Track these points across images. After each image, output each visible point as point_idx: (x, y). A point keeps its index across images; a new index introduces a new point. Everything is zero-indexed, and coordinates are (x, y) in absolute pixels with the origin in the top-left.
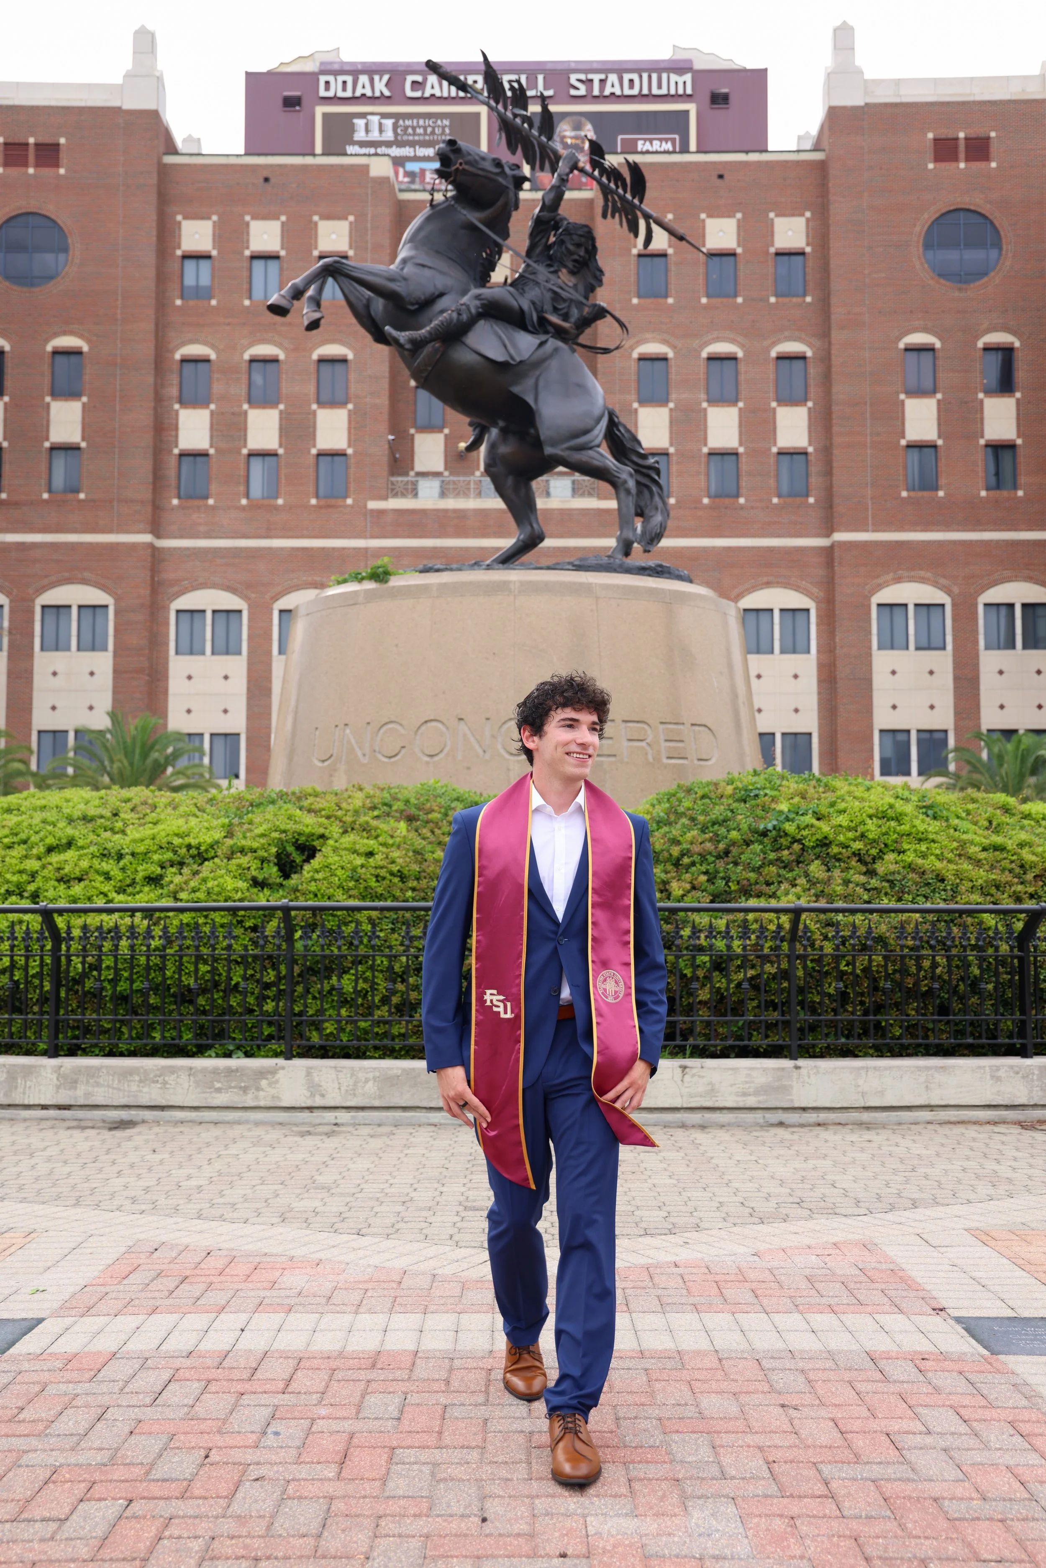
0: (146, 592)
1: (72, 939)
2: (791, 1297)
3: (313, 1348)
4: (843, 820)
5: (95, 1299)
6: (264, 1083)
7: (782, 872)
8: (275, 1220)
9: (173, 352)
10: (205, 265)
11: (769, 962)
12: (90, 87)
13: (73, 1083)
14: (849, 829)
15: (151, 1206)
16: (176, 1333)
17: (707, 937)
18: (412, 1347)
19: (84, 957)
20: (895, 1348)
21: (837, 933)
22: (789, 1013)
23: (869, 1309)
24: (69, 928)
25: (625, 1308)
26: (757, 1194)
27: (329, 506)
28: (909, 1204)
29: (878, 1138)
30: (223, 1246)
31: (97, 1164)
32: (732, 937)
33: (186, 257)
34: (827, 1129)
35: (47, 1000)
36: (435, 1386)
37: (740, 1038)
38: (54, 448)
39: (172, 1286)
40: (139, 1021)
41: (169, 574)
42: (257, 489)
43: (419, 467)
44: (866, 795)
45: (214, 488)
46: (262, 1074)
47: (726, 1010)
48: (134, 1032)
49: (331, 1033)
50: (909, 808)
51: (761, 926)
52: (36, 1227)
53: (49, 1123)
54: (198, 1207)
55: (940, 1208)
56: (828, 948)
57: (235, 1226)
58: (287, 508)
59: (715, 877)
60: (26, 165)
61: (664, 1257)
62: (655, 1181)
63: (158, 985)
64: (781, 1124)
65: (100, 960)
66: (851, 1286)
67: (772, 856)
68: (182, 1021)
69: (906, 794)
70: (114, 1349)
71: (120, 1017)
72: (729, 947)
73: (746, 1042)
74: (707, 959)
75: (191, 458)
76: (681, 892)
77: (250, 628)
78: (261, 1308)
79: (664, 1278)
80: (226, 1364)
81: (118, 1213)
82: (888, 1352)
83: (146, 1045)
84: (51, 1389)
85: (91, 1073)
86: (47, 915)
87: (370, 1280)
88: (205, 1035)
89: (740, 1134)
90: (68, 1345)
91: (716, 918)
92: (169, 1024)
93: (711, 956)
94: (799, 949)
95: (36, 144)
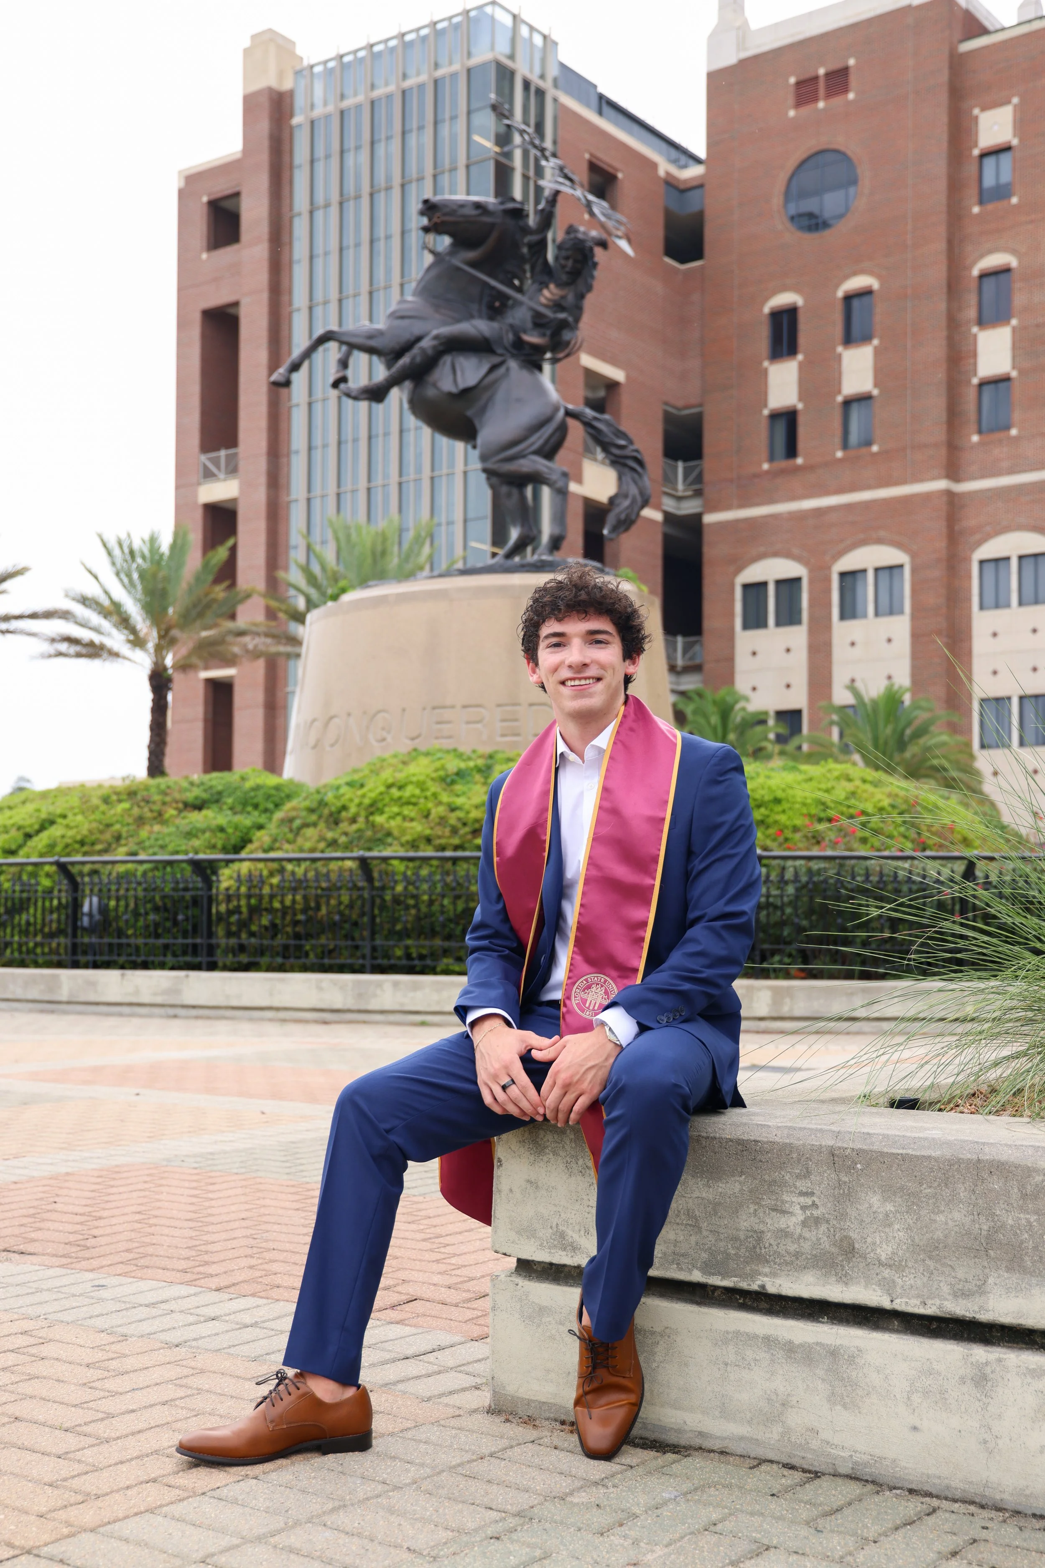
0: (941, 544)
9: (970, 268)
10: (1006, 159)
33: (984, 155)
38: (847, 401)
41: (970, 520)
45: (1017, 416)
60: (816, 100)
75: (992, 386)
95: (828, 75)
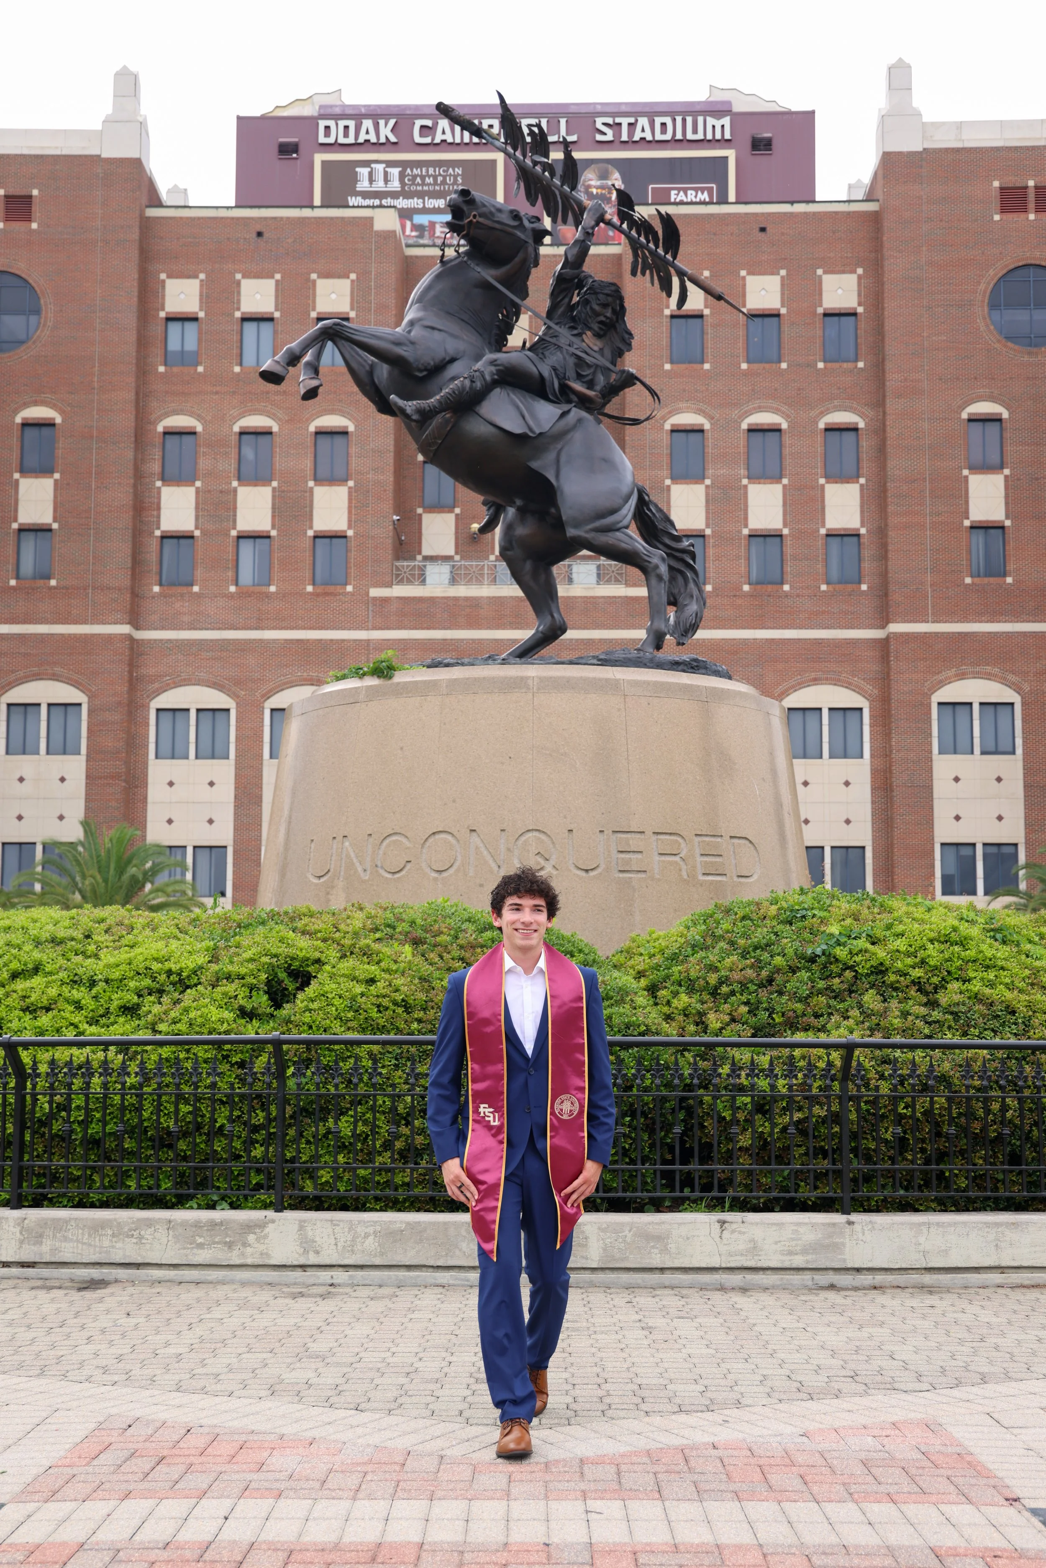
0: (123, 688)
1: (38, 1075)
2: (844, 1484)
3: (306, 1539)
4: (901, 944)
5: (60, 1482)
6: (251, 1238)
7: (832, 1002)
8: (263, 1393)
9: (155, 423)
10: (190, 327)
11: (818, 1103)
12: (66, 133)
13: (39, 1238)
14: (908, 954)
15: (125, 1377)
16: (151, 1521)
17: (748, 1075)
18: (417, 1539)
19: (52, 1096)
20: (963, 1544)
21: (895, 1071)
22: (841, 1161)
23: (934, 1498)
24: (35, 1063)
25: (657, 1496)
26: (805, 1366)
27: (326, 594)
28: (977, 1378)
29: (942, 1303)
30: (203, 1422)
31: (64, 1329)
32: (776, 1076)
33: (169, 319)
34: (884, 1293)
35: (10, 1143)
37: (785, 1189)
38: (24, 530)
39: (147, 1467)
40: (112, 1168)
41: (149, 669)
42: (247, 575)
43: (426, 551)
44: (927, 916)
45: (199, 573)
46: (249, 1227)
47: (769, 1158)
48: (107, 1180)
49: (327, 1182)
50: (975, 931)
51: (809, 1064)
53: (11, 1283)
54: (177, 1377)
55: (1013, 1384)
56: (885, 1088)
57: (218, 1400)
58: (282, 595)
59: (757, 1008)
61: (701, 1438)
62: (690, 1351)
63: (134, 1127)
64: (832, 1287)
65: (69, 1100)
66: (913, 1471)
67: (821, 984)
68: (160, 1168)
69: (972, 915)
70: (81, 1540)
71: (91, 1163)
72: (773, 1087)
73: (793, 1194)
74: (749, 1099)
75: (175, 541)
76: (719, 1025)
77: (238, 729)
78: (247, 1493)
79: (701, 1460)
80: (207, 1557)
81: (87, 1384)
82: (955, 1548)
83: (120, 1195)
85: (59, 1226)
86: (11, 1048)
87: (370, 1462)
88: (186, 1183)
89: (785, 1297)
90: (30, 1534)
91: (758, 1054)
92: (146, 1171)
93: (753, 1097)
94: (852, 1090)
95: (6, 197)
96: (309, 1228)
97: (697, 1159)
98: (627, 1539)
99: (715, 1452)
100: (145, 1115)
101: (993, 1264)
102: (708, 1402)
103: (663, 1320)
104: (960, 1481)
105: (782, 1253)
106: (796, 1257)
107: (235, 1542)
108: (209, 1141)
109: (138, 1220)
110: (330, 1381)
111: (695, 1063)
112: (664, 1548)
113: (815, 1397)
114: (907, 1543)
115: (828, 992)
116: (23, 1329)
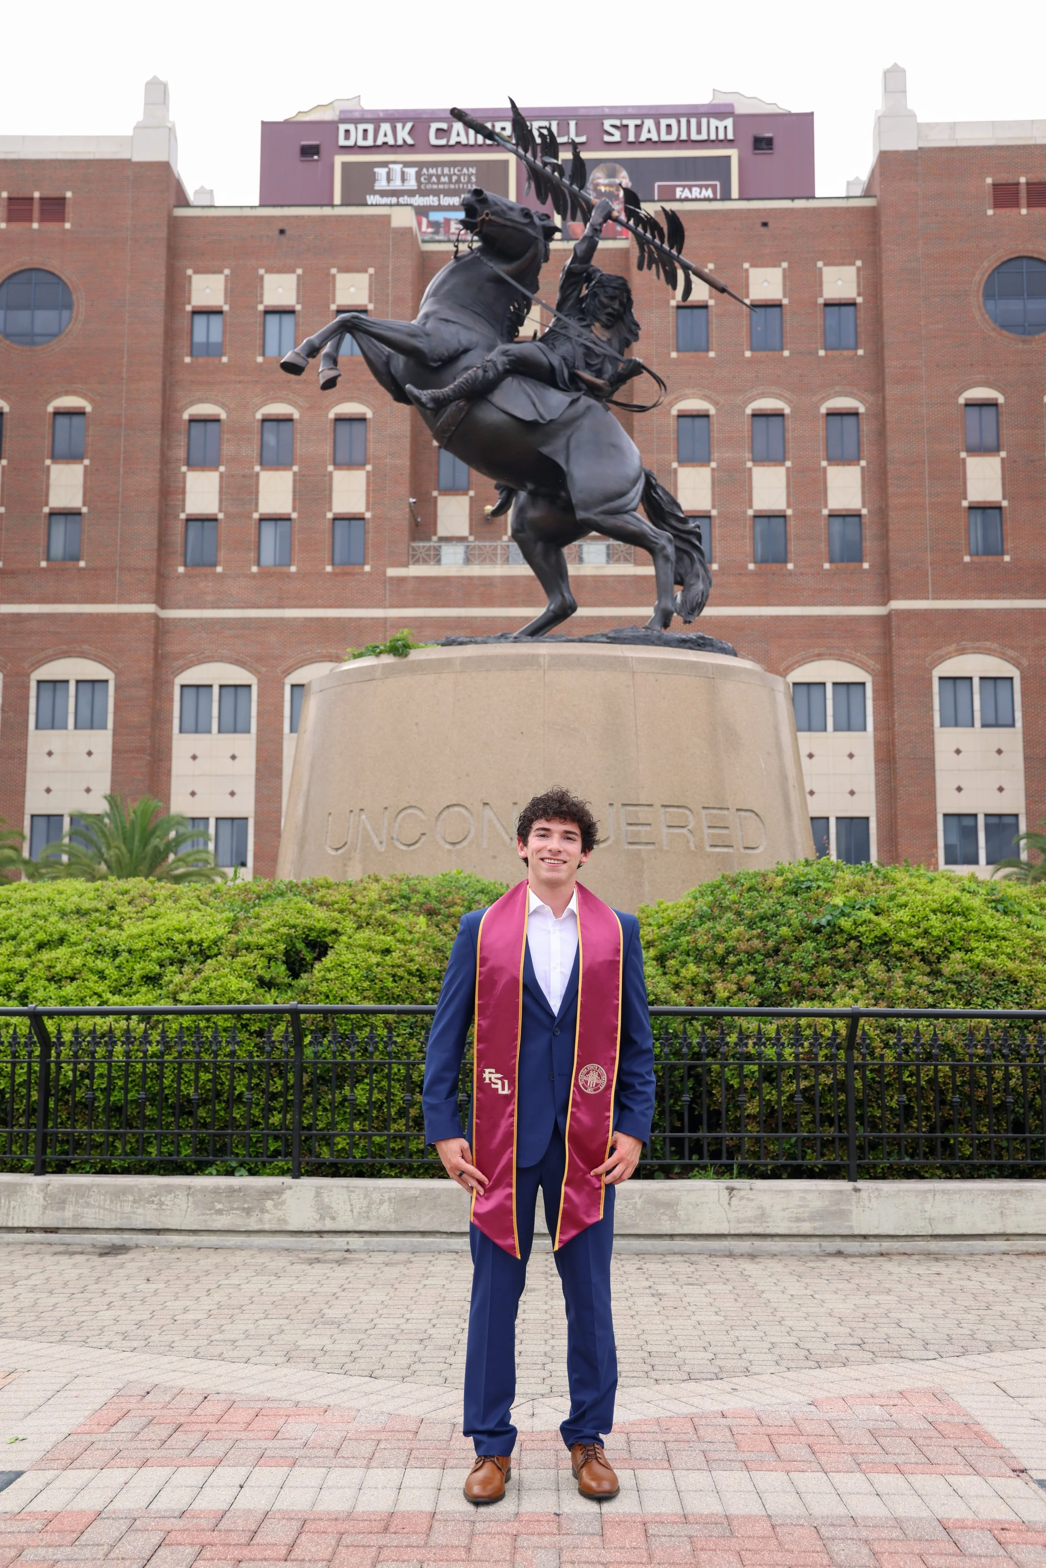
0: (148, 665)
1: (63, 1044)
2: (852, 1454)
3: (320, 1507)
4: (904, 915)
5: (79, 1450)
6: (269, 1204)
7: (837, 972)
8: (279, 1360)
9: (181, 411)
10: (215, 320)
11: (824, 1071)
12: (99, 139)
13: (61, 1204)
14: (911, 925)
15: (143, 1343)
16: (168, 1489)
17: (755, 1044)
18: (428, 1508)
19: (75, 1064)
20: (970, 1516)
21: (899, 1040)
22: (847, 1128)
23: (941, 1469)
24: (59, 1032)
25: (666, 1465)
26: (813, 1334)
27: (345, 574)
28: (983, 1347)
29: (948, 1270)
30: (221, 1389)
31: (85, 1295)
32: (783, 1044)
33: (196, 312)
34: (890, 1260)
35: (34, 1110)
36: (454, 1555)
37: (793, 1157)
38: (53, 514)
39: (164, 1435)
40: (134, 1134)
41: (173, 647)
42: (268, 555)
43: (442, 531)
44: (929, 887)
45: (222, 555)
46: (267, 1194)
47: (777, 1125)
48: (128, 1147)
49: (343, 1149)
50: (976, 902)
51: (815, 1033)
52: (17, 1366)
53: (35, 1248)
54: (195, 1344)
55: (1020, 1353)
56: (890, 1057)
57: (235, 1366)
58: (302, 575)
59: (764, 978)
60: (31, 220)
61: (710, 1406)
62: (699, 1318)
63: (155, 1095)
64: (839, 1253)
65: (92, 1067)
66: (921, 1441)
67: (826, 954)
68: (181, 1135)
69: (973, 886)
70: (99, 1507)
71: (113, 1130)
72: (780, 1055)
73: (800, 1162)
74: (756, 1068)
75: (199, 524)
76: (726, 994)
77: (259, 704)
78: (262, 1461)
79: (710, 1429)
80: (222, 1526)
81: (107, 1350)
82: (963, 1520)
83: (141, 1161)
84: (29, 1554)
85: (81, 1192)
86: (36, 1018)
87: (383, 1430)
88: (206, 1150)
89: (793, 1264)
90: (49, 1503)
91: (765, 1023)
92: (166, 1137)
93: (760, 1065)
94: (858, 1058)
95: (41, 199)
96: (325, 1195)
97: (705, 1126)
98: (636, 1509)
99: (723, 1421)
100: (166, 1082)
101: (997, 1231)
102: (717, 1370)
103: (673, 1287)
104: (967, 1451)
105: (790, 1220)
106: (804, 1224)
107: (249, 1511)
108: (228, 1109)
109: (159, 1186)
110: (345, 1348)
111: (703, 1032)
112: (673, 1518)
113: (822, 1365)
114: (915, 1515)
115: (833, 962)
116: (45, 1295)
